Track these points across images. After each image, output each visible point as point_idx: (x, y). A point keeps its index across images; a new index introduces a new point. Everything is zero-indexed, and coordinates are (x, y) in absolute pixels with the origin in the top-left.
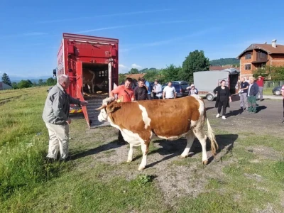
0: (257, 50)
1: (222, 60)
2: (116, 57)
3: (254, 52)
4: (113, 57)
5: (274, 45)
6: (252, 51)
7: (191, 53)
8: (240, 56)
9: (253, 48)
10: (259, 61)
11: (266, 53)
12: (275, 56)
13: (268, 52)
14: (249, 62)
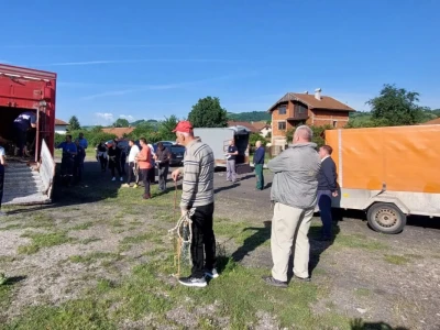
0: (294, 102)
1: (255, 113)
2: (51, 99)
3: (291, 105)
4: (46, 99)
5: (317, 96)
6: (286, 103)
7: (200, 101)
8: (273, 110)
9: (289, 98)
10: (297, 118)
11: (306, 107)
12: (317, 111)
13: (309, 105)
14: (283, 118)
